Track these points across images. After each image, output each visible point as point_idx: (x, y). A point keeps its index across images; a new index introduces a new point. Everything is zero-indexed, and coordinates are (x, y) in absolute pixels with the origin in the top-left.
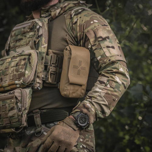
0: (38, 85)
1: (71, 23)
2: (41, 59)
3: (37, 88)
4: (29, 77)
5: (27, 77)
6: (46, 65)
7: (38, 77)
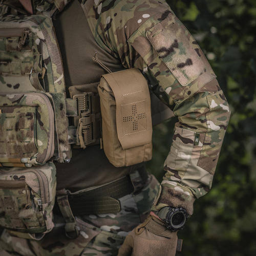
0: (65, 155)
1: (99, 27)
2: (59, 108)
3: (64, 161)
4: (46, 151)
5: (43, 152)
6: (70, 116)
7: (62, 142)
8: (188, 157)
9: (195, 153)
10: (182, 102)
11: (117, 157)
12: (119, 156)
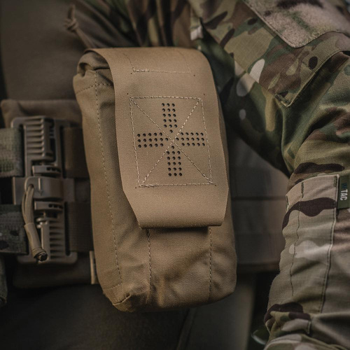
8: (327, 248)
9: (344, 236)
10: (296, 95)
11: (126, 264)
12: (132, 259)
